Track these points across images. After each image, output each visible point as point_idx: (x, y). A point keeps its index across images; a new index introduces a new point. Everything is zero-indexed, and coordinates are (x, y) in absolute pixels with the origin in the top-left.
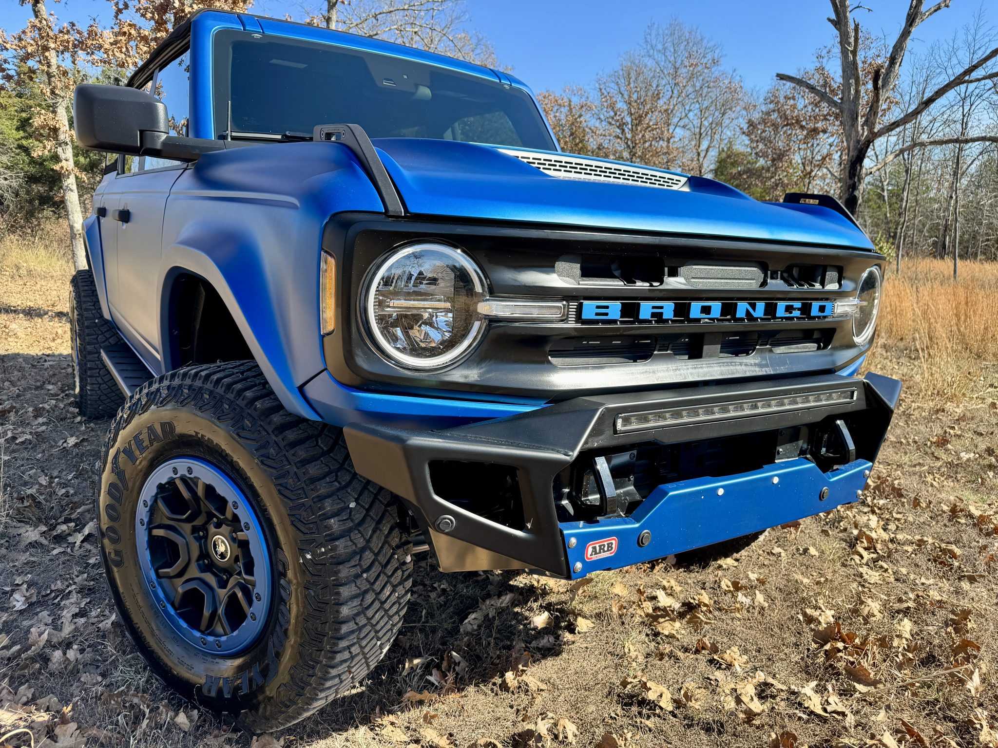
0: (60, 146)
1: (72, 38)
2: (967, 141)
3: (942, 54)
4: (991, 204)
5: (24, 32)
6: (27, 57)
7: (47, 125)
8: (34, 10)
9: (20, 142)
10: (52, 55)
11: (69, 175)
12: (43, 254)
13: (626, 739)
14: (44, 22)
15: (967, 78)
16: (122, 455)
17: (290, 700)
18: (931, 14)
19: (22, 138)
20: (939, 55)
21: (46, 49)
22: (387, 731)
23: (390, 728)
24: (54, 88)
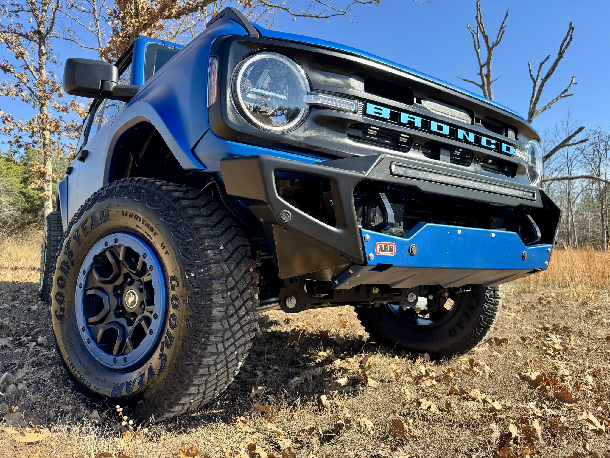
0: (46, 183)
1: (62, 106)
2: (573, 178)
3: (551, 135)
4: (592, 219)
5: (33, 120)
6: (34, 133)
7: (40, 171)
8: (40, 110)
9: (21, 190)
10: (47, 133)
11: (48, 199)
12: (27, 249)
13: (409, 425)
14: (45, 116)
15: (567, 143)
16: (73, 240)
17: (173, 388)
18: (541, 112)
19: (23, 187)
20: (549, 136)
21: (44, 129)
22: (239, 425)
23: (242, 424)
24: (46, 151)
